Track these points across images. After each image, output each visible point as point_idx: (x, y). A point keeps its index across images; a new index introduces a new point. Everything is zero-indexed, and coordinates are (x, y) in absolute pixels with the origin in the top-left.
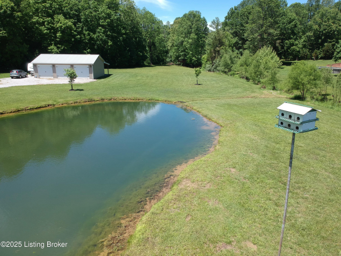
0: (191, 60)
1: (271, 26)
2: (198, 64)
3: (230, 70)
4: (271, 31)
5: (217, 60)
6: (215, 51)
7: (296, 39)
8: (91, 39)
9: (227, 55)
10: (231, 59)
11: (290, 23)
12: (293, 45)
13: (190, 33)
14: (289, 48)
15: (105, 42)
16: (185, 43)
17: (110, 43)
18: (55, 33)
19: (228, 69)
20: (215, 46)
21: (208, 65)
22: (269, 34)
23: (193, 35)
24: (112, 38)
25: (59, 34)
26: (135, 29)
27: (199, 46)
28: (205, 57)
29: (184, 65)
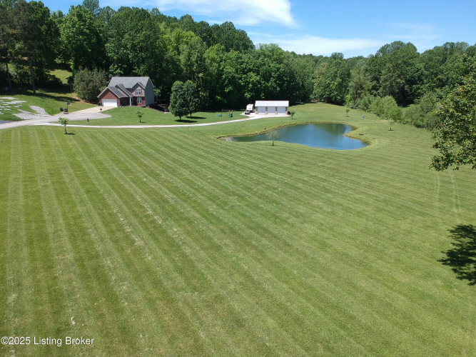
0: (336, 99)
1: (399, 77)
2: (341, 103)
3: (368, 108)
4: (399, 80)
5: (358, 100)
6: (357, 94)
7: (421, 85)
8: (266, 86)
9: (366, 97)
10: (369, 100)
11: (417, 72)
12: (418, 89)
13: (336, 77)
14: (415, 91)
15: (275, 89)
16: (331, 85)
17: (278, 89)
18: (248, 85)
19: (366, 107)
20: (357, 89)
21: (350, 104)
22: (397, 83)
23: (339, 80)
24: (279, 85)
25: (250, 85)
26: (292, 75)
27: (342, 87)
28: (349, 96)
29: (328, 102)
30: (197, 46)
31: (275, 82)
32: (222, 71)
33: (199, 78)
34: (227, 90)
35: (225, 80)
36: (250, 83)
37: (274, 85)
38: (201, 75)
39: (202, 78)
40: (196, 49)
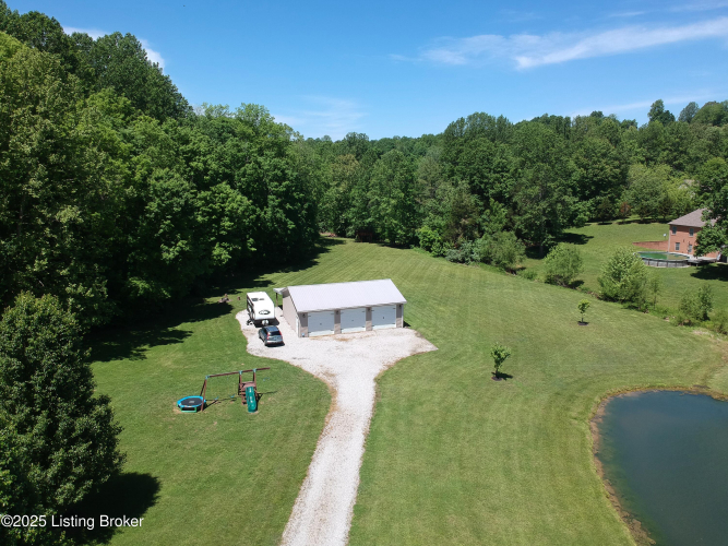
18: (218, 221)
20: (458, 215)
30: (40, 90)
31: (281, 205)
32: (144, 185)
33: (56, 226)
34: (169, 254)
35: (159, 217)
36: (222, 214)
37: (280, 215)
38: (67, 214)
39: (73, 225)
40: (36, 100)
